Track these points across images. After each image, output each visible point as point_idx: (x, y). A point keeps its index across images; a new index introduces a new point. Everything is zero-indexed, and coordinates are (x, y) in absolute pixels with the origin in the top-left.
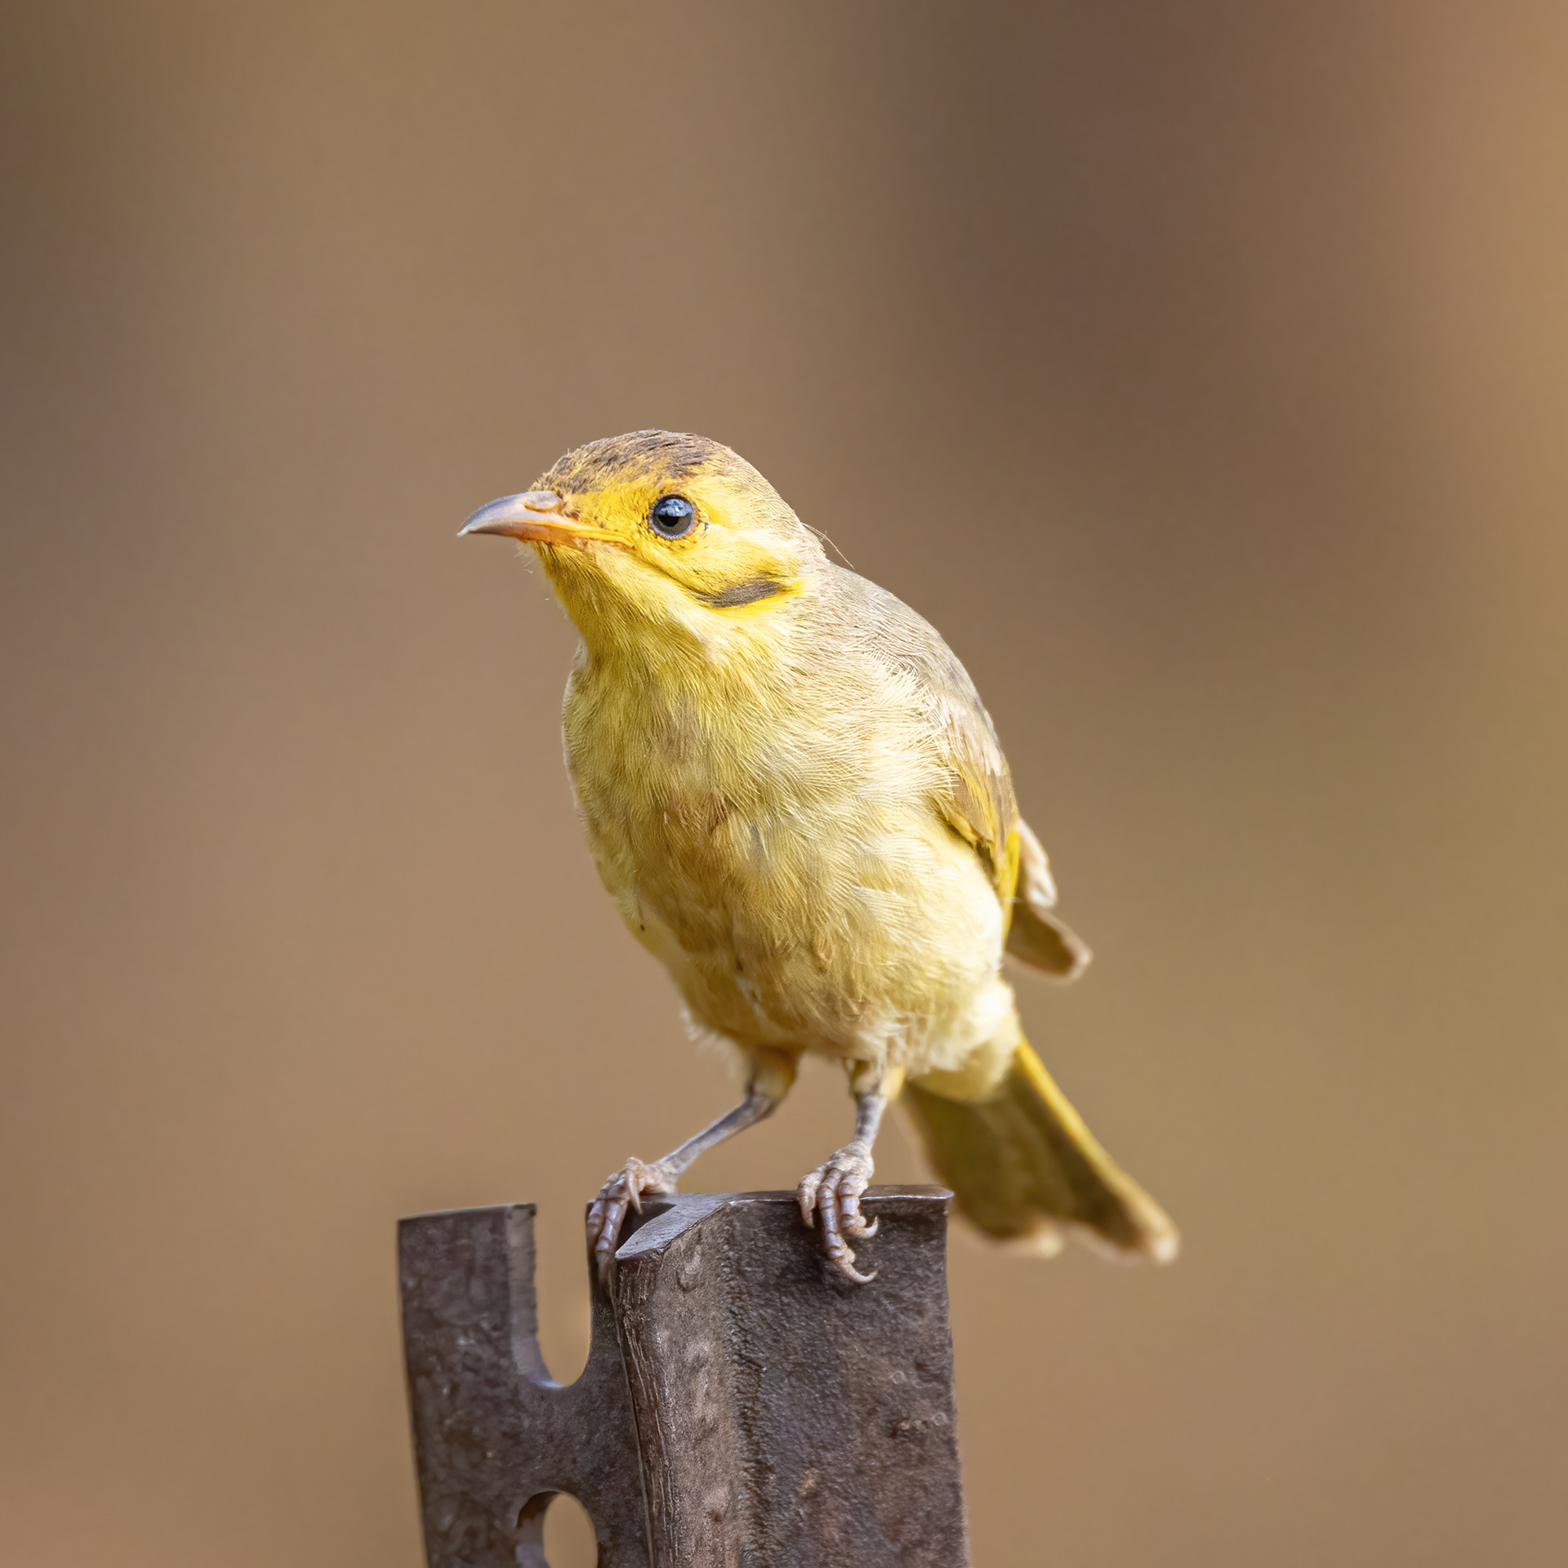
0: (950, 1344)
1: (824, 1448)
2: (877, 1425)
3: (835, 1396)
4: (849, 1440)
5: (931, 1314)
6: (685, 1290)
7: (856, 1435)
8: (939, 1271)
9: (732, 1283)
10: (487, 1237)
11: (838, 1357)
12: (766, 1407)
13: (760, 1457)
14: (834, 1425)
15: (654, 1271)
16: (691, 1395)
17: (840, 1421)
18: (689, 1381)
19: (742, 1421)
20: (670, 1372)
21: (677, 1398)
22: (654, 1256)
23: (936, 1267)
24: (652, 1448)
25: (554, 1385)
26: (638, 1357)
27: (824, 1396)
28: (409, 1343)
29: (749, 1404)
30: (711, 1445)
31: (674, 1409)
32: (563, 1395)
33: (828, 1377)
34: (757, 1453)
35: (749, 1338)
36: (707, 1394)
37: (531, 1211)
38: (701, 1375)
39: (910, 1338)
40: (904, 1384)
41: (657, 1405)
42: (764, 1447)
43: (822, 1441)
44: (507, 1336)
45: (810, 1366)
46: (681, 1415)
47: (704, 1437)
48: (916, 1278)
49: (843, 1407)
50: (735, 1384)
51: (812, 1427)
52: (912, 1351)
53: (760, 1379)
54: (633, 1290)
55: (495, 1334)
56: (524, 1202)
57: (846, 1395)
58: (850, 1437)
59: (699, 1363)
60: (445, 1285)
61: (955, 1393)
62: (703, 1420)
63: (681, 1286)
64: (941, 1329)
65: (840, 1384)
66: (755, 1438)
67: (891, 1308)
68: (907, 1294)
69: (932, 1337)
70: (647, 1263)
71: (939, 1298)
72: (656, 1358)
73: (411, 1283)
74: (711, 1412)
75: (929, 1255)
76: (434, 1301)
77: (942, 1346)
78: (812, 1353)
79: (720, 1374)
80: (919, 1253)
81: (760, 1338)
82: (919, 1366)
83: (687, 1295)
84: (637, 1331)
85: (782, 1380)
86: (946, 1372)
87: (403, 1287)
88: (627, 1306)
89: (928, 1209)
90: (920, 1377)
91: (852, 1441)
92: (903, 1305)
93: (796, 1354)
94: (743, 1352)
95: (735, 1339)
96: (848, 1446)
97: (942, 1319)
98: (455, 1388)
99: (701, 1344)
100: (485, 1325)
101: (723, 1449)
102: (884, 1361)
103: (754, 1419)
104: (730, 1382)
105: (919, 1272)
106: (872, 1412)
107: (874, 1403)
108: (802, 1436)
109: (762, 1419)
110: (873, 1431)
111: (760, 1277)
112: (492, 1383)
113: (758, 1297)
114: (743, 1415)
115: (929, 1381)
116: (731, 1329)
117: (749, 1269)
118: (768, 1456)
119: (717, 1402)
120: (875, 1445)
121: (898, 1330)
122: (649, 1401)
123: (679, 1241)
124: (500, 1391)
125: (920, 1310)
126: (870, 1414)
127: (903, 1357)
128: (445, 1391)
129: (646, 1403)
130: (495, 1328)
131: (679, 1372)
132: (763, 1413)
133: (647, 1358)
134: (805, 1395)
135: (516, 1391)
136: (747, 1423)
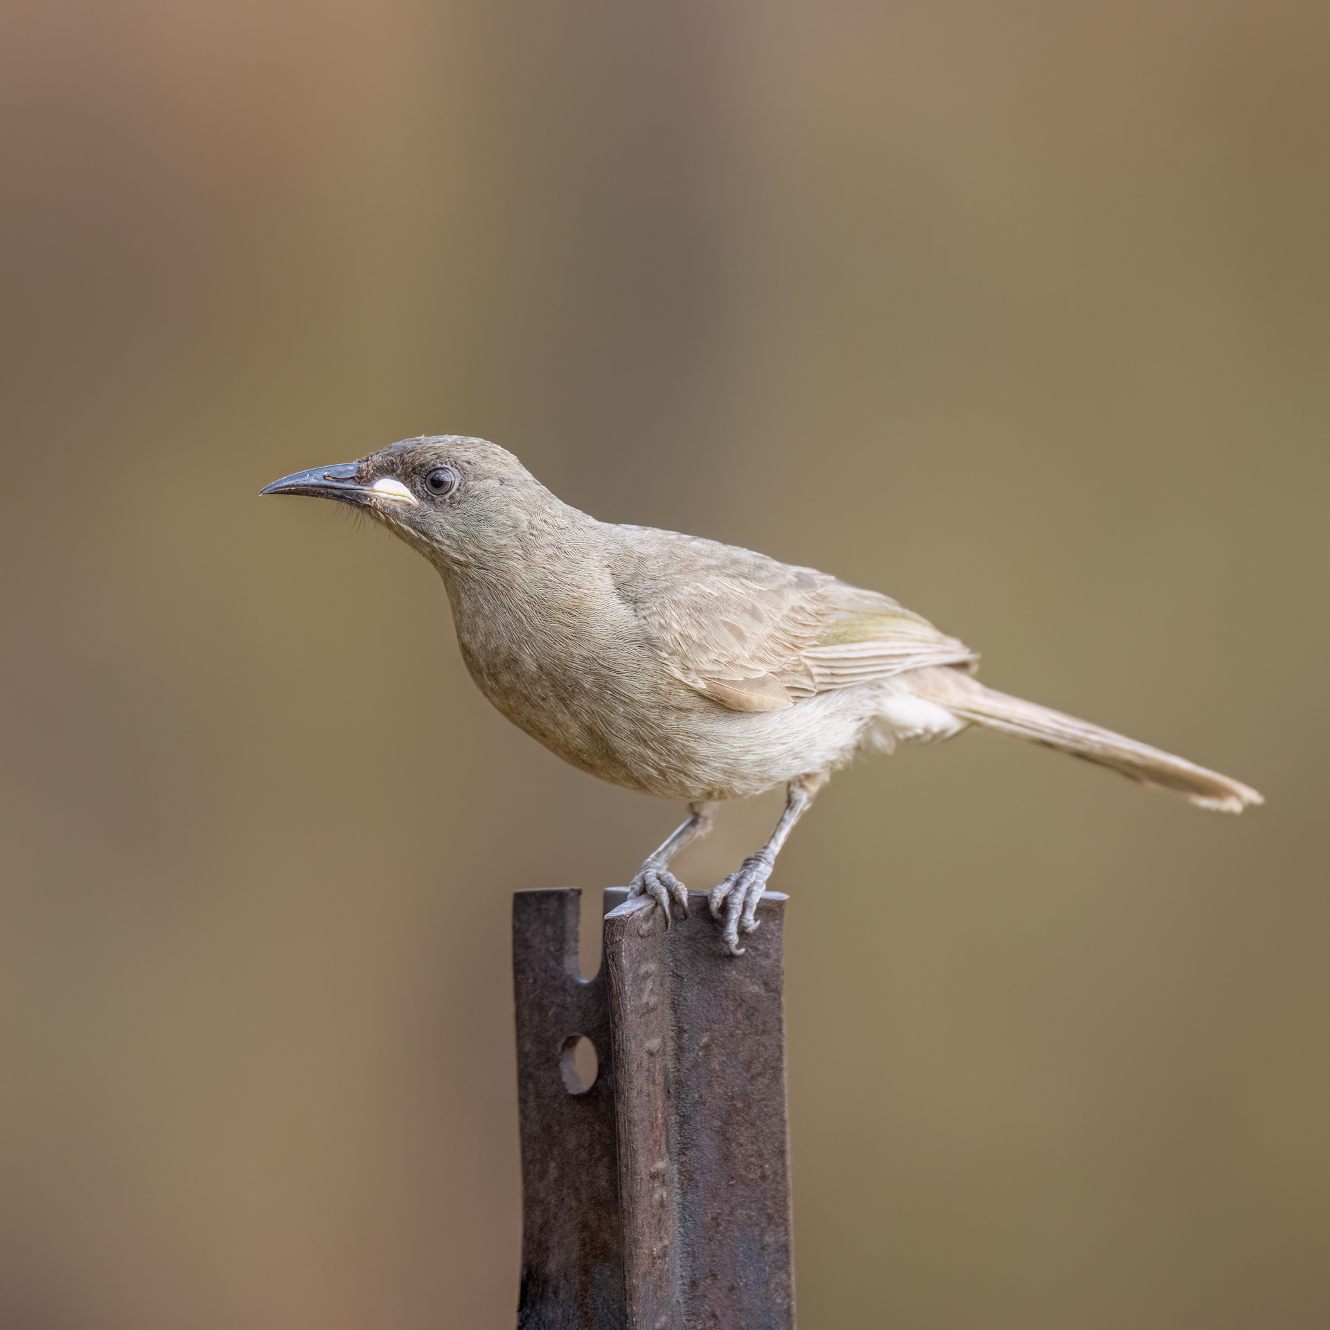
0: (783, 974)
1: (714, 1023)
2: (741, 1012)
3: (722, 996)
4: (727, 1019)
5: (773, 958)
6: (642, 937)
7: (731, 1017)
8: (778, 937)
9: (672, 936)
10: (555, 905)
11: (724, 977)
12: (685, 999)
13: (680, 1024)
14: (719, 1011)
15: (623, 926)
16: (641, 991)
17: (723, 1009)
18: (640, 984)
19: (672, 1006)
20: (629, 978)
21: (632, 992)
22: (624, 918)
23: (777, 934)
24: (617, 1016)
25: (584, 981)
26: (613, 970)
27: (715, 996)
28: (515, 955)
29: (676, 997)
30: (652, 1016)
31: (630, 997)
32: (586, 987)
33: (718, 986)
34: (679, 1022)
35: (678, 964)
36: (652, 990)
37: (579, 892)
38: (648, 980)
39: (762, 970)
40: (757, 993)
41: (620, 994)
42: (682, 1019)
43: (713, 1019)
44: (562, 955)
45: (709, 980)
46: (634, 1001)
47: (647, 1012)
48: (767, 940)
49: (725, 1003)
50: (670, 987)
51: (708, 1011)
52: (762, 976)
53: (683, 985)
54: (612, 935)
55: (556, 953)
56: (576, 888)
57: (727, 996)
58: (728, 1017)
59: (647, 976)
60: (534, 926)
61: (783, 999)
62: (647, 1003)
63: (639, 935)
64: (777, 966)
65: (724, 991)
66: (679, 1015)
67: (753, 954)
68: (761, 947)
69: (773, 970)
70: (620, 922)
71: (778, 950)
72: (621, 970)
73: (518, 925)
74: (653, 1000)
75: (775, 928)
76: (528, 935)
77: (778, 975)
78: (711, 974)
79: (661, 980)
80: (768, 927)
81: (683, 964)
82: (766, 984)
83: (643, 940)
84: (613, 956)
85: (694, 986)
86: (779, 988)
87: (514, 926)
88: (609, 943)
89: (774, 904)
90: (766, 989)
91: (729, 1020)
92: (759, 953)
93: (703, 973)
94: (675, 971)
95: (671, 964)
96: (726, 1022)
97: (779, 961)
98: (535, 981)
99: (650, 965)
100: (552, 949)
101: (660, 1019)
102: (747, 980)
103: (678, 1005)
104: (667, 985)
105: (769, 936)
106: (740, 1005)
107: (740, 1002)
108: (703, 1016)
109: (682, 1005)
110: (739, 1015)
111: (686, 933)
112: (554, 978)
113: (685, 943)
114: (673, 1003)
115: (770, 992)
116: (669, 958)
117: (680, 929)
118: (685, 1025)
119: (657, 994)
120: (740, 1023)
121: (755, 965)
122: (617, 992)
123: (639, 912)
124: (556, 983)
125: (767, 956)
126: (739, 1007)
127: (758, 979)
128: (531, 981)
129: (615, 993)
130: (557, 951)
131: (634, 980)
132: (683, 1002)
133: (617, 970)
134: (706, 995)
135: (565, 982)
136: (675, 1007)
